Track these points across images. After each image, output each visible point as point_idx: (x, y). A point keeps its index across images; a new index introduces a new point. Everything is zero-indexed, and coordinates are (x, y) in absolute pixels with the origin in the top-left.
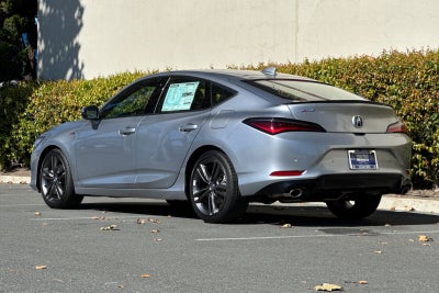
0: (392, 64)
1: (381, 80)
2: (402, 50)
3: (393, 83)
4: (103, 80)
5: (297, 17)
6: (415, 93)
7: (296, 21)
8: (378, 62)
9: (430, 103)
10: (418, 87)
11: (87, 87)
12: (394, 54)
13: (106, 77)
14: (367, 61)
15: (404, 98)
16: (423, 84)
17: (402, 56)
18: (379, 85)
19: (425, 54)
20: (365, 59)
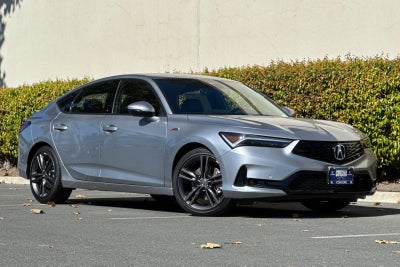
0: (279, 73)
1: (269, 87)
2: (287, 61)
3: (278, 89)
4: (28, 87)
5: (199, 32)
6: (297, 97)
7: (198, 36)
8: (267, 71)
9: (309, 106)
10: (299, 93)
11: (14, 93)
12: (281, 64)
13: (31, 84)
14: (257, 70)
15: (288, 102)
16: (304, 89)
17: (287, 66)
18: (268, 91)
19: (306, 64)
20: (256, 68)
